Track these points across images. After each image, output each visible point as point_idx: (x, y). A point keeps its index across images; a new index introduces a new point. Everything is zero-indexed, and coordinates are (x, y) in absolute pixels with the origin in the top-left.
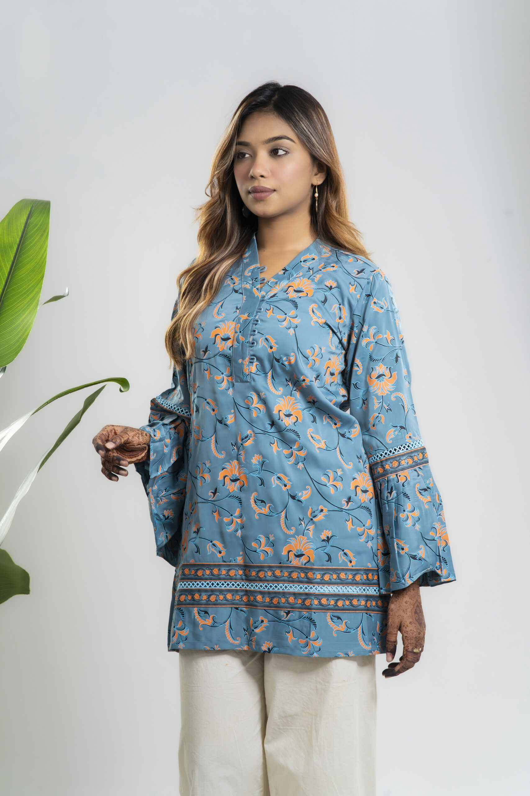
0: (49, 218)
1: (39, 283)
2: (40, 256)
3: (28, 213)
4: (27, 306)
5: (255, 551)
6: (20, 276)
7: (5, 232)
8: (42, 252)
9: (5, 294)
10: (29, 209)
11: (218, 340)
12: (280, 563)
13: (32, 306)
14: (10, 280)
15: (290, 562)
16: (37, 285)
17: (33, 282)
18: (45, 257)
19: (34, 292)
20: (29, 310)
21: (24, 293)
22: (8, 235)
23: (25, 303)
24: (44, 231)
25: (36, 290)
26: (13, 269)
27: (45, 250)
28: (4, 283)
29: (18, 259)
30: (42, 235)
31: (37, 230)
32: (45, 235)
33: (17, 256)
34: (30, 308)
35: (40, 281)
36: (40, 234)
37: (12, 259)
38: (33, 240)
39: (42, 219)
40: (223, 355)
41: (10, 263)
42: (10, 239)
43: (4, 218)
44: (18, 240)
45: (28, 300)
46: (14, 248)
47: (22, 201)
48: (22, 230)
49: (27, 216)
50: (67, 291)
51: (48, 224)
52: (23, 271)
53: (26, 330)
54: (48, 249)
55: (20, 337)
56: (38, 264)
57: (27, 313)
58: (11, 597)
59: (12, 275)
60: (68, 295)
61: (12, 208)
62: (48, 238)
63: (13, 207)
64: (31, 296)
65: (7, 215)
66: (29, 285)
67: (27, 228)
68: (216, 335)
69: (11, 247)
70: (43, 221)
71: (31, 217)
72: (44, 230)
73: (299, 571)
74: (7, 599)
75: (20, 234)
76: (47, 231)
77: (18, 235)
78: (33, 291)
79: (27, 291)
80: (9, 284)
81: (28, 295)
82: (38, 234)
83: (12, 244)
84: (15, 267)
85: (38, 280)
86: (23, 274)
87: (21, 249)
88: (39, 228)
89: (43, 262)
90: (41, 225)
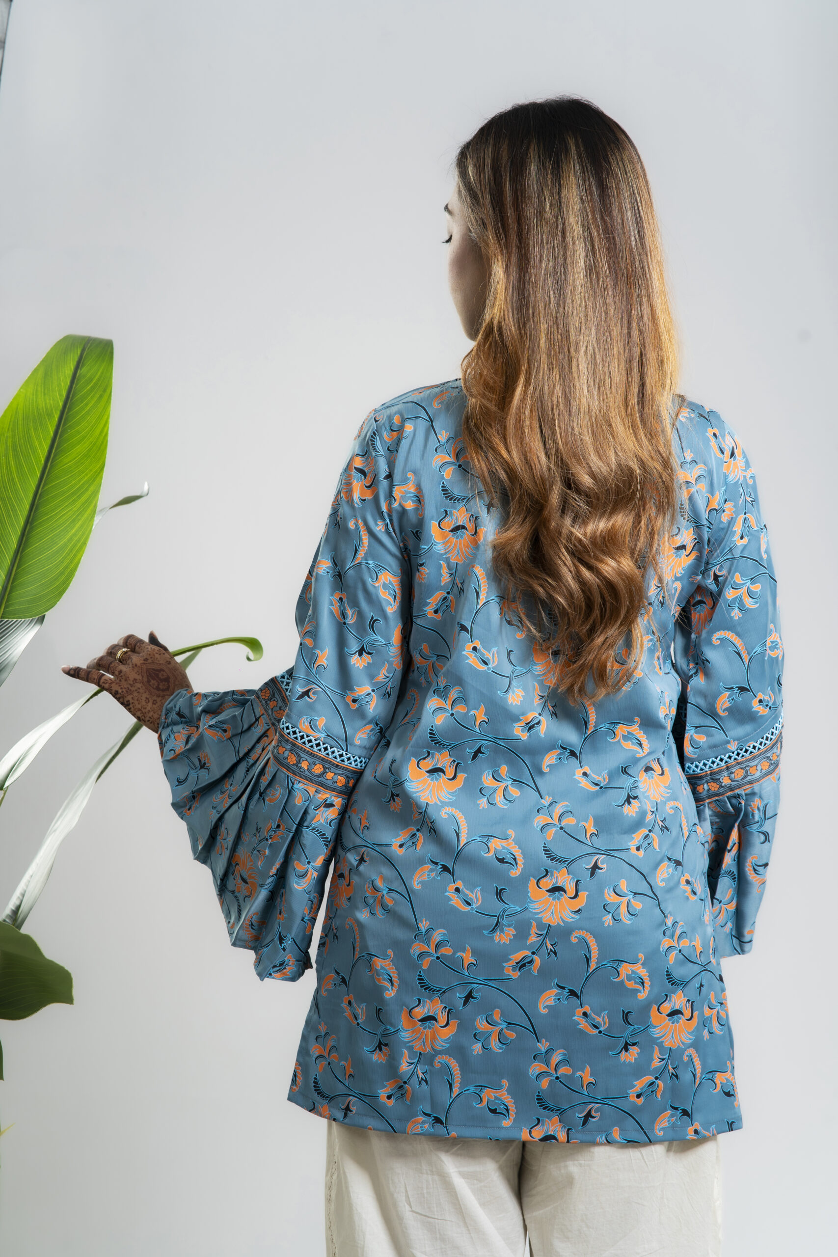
0: (112, 369)
1: (98, 475)
2: (98, 432)
3: (76, 359)
4: (78, 515)
6: (66, 464)
7: (39, 389)
8: (101, 426)
9: (40, 494)
10: (79, 353)
13: (85, 516)
14: (49, 471)
16: (94, 480)
17: (87, 475)
18: (106, 434)
19: (89, 492)
20: (80, 522)
21: (73, 494)
22: (45, 394)
23: (75, 509)
24: (105, 390)
25: (92, 488)
26: (54, 451)
27: (107, 422)
28: (39, 475)
29: (61, 437)
30: (101, 396)
31: (93, 388)
32: (105, 397)
33: (60, 431)
34: (83, 519)
35: (99, 473)
36: (97, 396)
37: (52, 434)
38: (87, 404)
39: (101, 370)
41: (49, 441)
42: (48, 401)
43: (38, 366)
44: (61, 404)
45: (78, 504)
46: (54, 416)
47: (66, 338)
48: (67, 387)
49: (75, 363)
50: (146, 488)
51: (110, 378)
52: (68, 459)
54: (111, 420)
55: (66, 567)
56: (94, 444)
57: (77, 526)
58: (45, 1006)
59: (52, 463)
60: (148, 494)
61: (51, 350)
62: (110, 403)
63: (52, 348)
64: (84, 498)
65: (43, 361)
66: (80, 481)
67: (77, 384)
69: (50, 415)
70: (102, 373)
71: (83, 366)
72: (104, 388)
74: (38, 1010)
75: (64, 394)
76: (108, 391)
77: (61, 395)
78: (87, 490)
79: (77, 489)
80: (47, 477)
81: (79, 497)
82: (94, 395)
83: (52, 410)
84: (57, 449)
85: (96, 472)
86: (71, 461)
87: (66, 420)
88: (96, 384)
89: (103, 442)
90: (99, 380)
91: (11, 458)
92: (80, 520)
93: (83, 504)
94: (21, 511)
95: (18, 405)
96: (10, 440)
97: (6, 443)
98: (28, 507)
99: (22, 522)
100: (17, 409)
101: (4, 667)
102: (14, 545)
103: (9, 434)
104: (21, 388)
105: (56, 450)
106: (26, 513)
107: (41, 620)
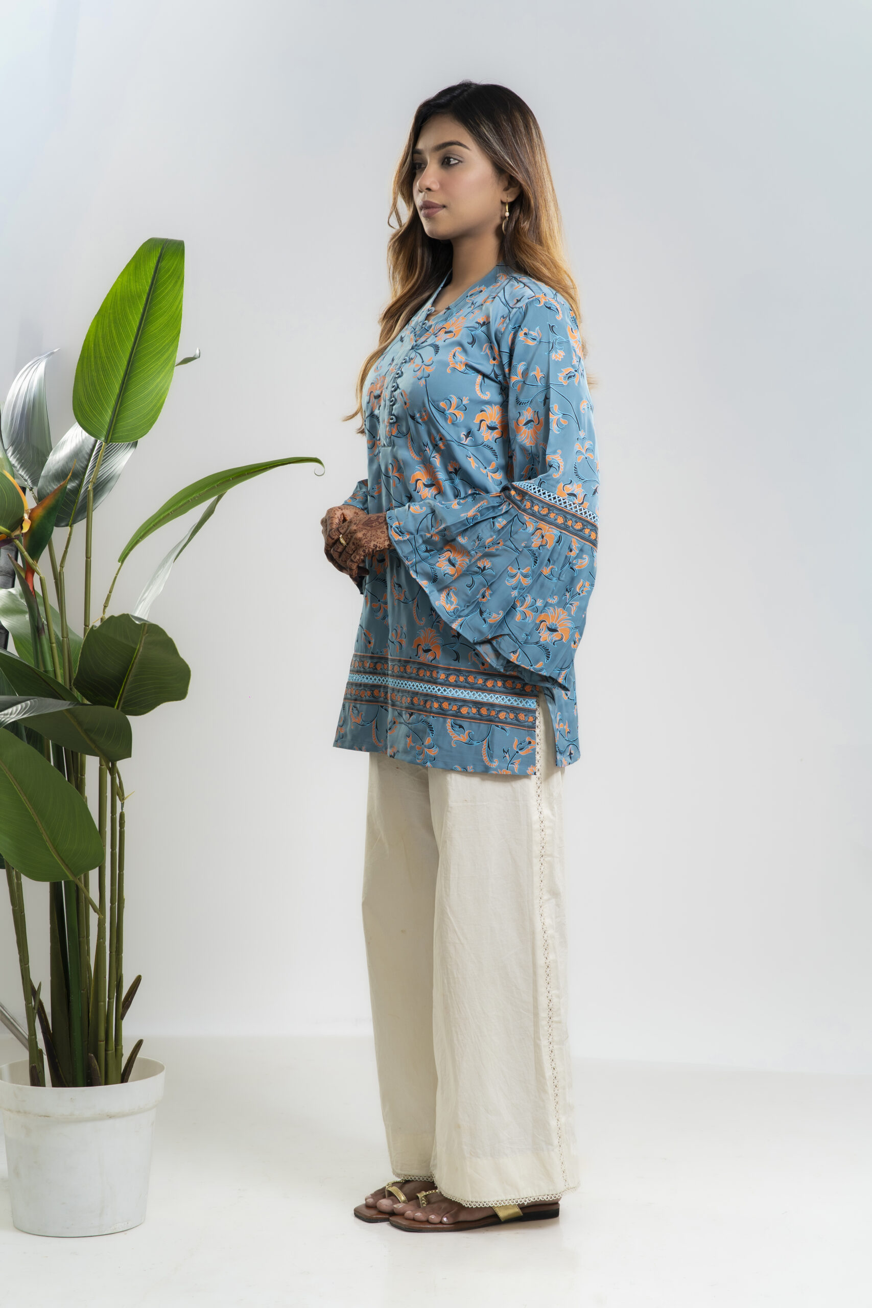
0: (184, 262)
1: (175, 340)
2: (174, 308)
3: (158, 255)
4: (162, 368)
5: (394, 643)
6: (152, 331)
7: (131, 278)
8: (177, 304)
9: (134, 355)
10: (160, 251)
12: (411, 658)
13: (167, 368)
14: (140, 336)
16: (173, 343)
17: (167, 339)
18: (181, 309)
19: (169, 352)
20: (163, 373)
21: (158, 353)
22: (136, 282)
23: (160, 364)
24: (179, 278)
25: (171, 349)
27: (181, 301)
28: (133, 340)
29: (148, 312)
30: (176, 282)
31: (170, 276)
32: (179, 283)
33: (147, 308)
34: (165, 371)
35: (176, 337)
36: (173, 282)
37: (142, 311)
38: (166, 288)
39: (176, 261)
41: (140, 316)
42: (138, 287)
43: (131, 261)
44: (148, 288)
45: (161, 361)
46: (143, 297)
47: (151, 240)
48: (152, 276)
49: (157, 258)
50: (198, 352)
51: (183, 267)
52: (154, 328)
53: (161, 397)
54: (184, 299)
55: (155, 406)
56: (172, 317)
57: (162, 376)
58: (159, 705)
59: (142, 331)
60: (199, 356)
61: (139, 249)
62: (183, 285)
64: (165, 356)
66: (162, 343)
67: (158, 274)
69: (140, 297)
70: (177, 265)
71: (163, 260)
72: (178, 276)
73: (425, 669)
74: (154, 708)
75: (150, 281)
76: (181, 278)
77: (147, 283)
78: (168, 349)
79: (161, 350)
80: (139, 341)
81: (162, 355)
82: (171, 281)
83: (141, 293)
84: (145, 320)
85: (174, 337)
86: (155, 329)
87: (151, 299)
88: (173, 273)
89: (178, 315)
90: (174, 270)
91: (113, 328)
92: (163, 371)
93: (166, 360)
94: (121, 366)
95: (116, 290)
96: (111, 316)
97: (109, 318)
98: (126, 363)
99: (122, 373)
100: (116, 292)
101: (112, 477)
102: (117, 391)
103: (111, 311)
104: (118, 278)
105: (145, 322)
106: (124, 367)
107: (135, 444)
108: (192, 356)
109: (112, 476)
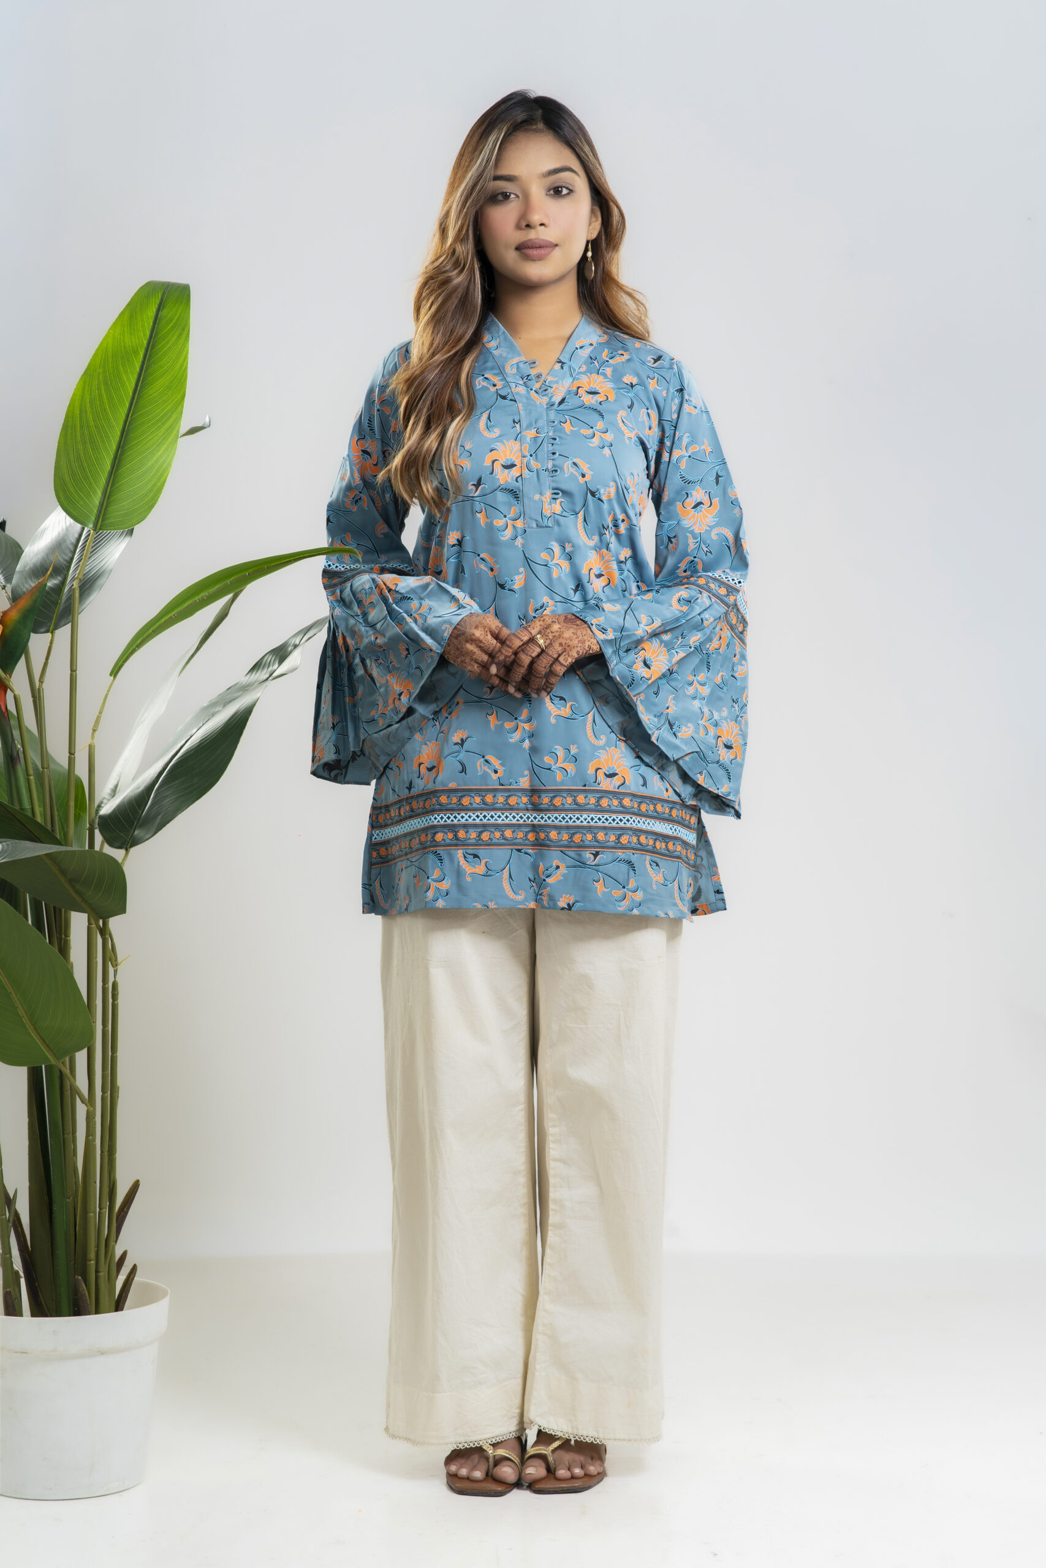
0: (189, 310)
1: (179, 404)
2: (178, 365)
3: (158, 302)
4: (163, 439)
5: (549, 769)
6: (151, 395)
7: (126, 329)
8: (181, 361)
9: (130, 422)
10: (160, 297)
11: (498, 467)
12: (585, 786)
13: (170, 440)
14: (136, 401)
15: (599, 784)
16: (176, 409)
17: (169, 404)
18: (186, 368)
19: (172, 420)
20: (165, 446)
21: (158, 421)
22: (131, 334)
23: (160, 434)
24: (183, 329)
25: (174, 416)
26: (140, 384)
27: (186, 357)
28: (128, 406)
29: (146, 371)
30: (180, 334)
31: (173, 327)
32: (184, 336)
33: (145, 366)
34: (168, 443)
35: (180, 402)
36: (177, 334)
37: (138, 370)
38: (168, 342)
39: (179, 311)
40: (506, 489)
41: (136, 376)
42: (133, 340)
43: (124, 310)
44: (145, 342)
45: (163, 430)
46: (139, 354)
47: (149, 284)
48: (150, 327)
49: (157, 306)
50: (207, 420)
51: (188, 317)
52: (154, 390)
53: (162, 475)
54: (189, 355)
55: (154, 485)
56: (175, 377)
57: (163, 448)
59: (138, 395)
60: (207, 426)
61: (134, 296)
62: (188, 340)
63: (136, 293)
64: (167, 425)
65: (128, 305)
66: (164, 409)
67: (158, 325)
68: (493, 462)
69: (136, 352)
70: (180, 314)
71: (163, 308)
72: (182, 327)
73: (611, 797)
75: (148, 333)
76: (186, 329)
77: (144, 335)
78: (170, 417)
79: (162, 417)
80: (134, 407)
81: (164, 424)
82: (174, 334)
83: (137, 348)
84: (143, 382)
85: (177, 401)
86: (155, 392)
87: (150, 356)
88: (176, 324)
89: (183, 375)
90: (178, 320)
91: (103, 392)
92: (164, 443)
93: (168, 429)
94: (113, 437)
95: (107, 344)
96: (101, 376)
97: (98, 378)
98: (119, 434)
99: (114, 446)
100: (107, 348)
101: (103, 572)
102: (108, 467)
103: (101, 371)
104: (109, 330)
105: (142, 383)
106: (117, 438)
107: (131, 532)
108: (200, 425)
109: (103, 570)
